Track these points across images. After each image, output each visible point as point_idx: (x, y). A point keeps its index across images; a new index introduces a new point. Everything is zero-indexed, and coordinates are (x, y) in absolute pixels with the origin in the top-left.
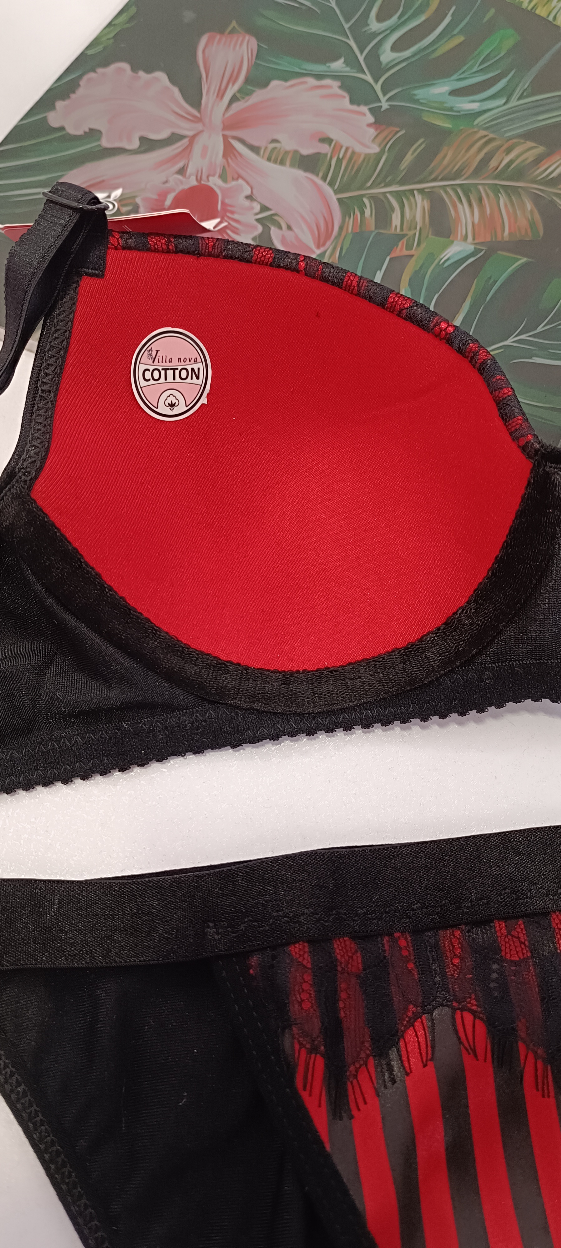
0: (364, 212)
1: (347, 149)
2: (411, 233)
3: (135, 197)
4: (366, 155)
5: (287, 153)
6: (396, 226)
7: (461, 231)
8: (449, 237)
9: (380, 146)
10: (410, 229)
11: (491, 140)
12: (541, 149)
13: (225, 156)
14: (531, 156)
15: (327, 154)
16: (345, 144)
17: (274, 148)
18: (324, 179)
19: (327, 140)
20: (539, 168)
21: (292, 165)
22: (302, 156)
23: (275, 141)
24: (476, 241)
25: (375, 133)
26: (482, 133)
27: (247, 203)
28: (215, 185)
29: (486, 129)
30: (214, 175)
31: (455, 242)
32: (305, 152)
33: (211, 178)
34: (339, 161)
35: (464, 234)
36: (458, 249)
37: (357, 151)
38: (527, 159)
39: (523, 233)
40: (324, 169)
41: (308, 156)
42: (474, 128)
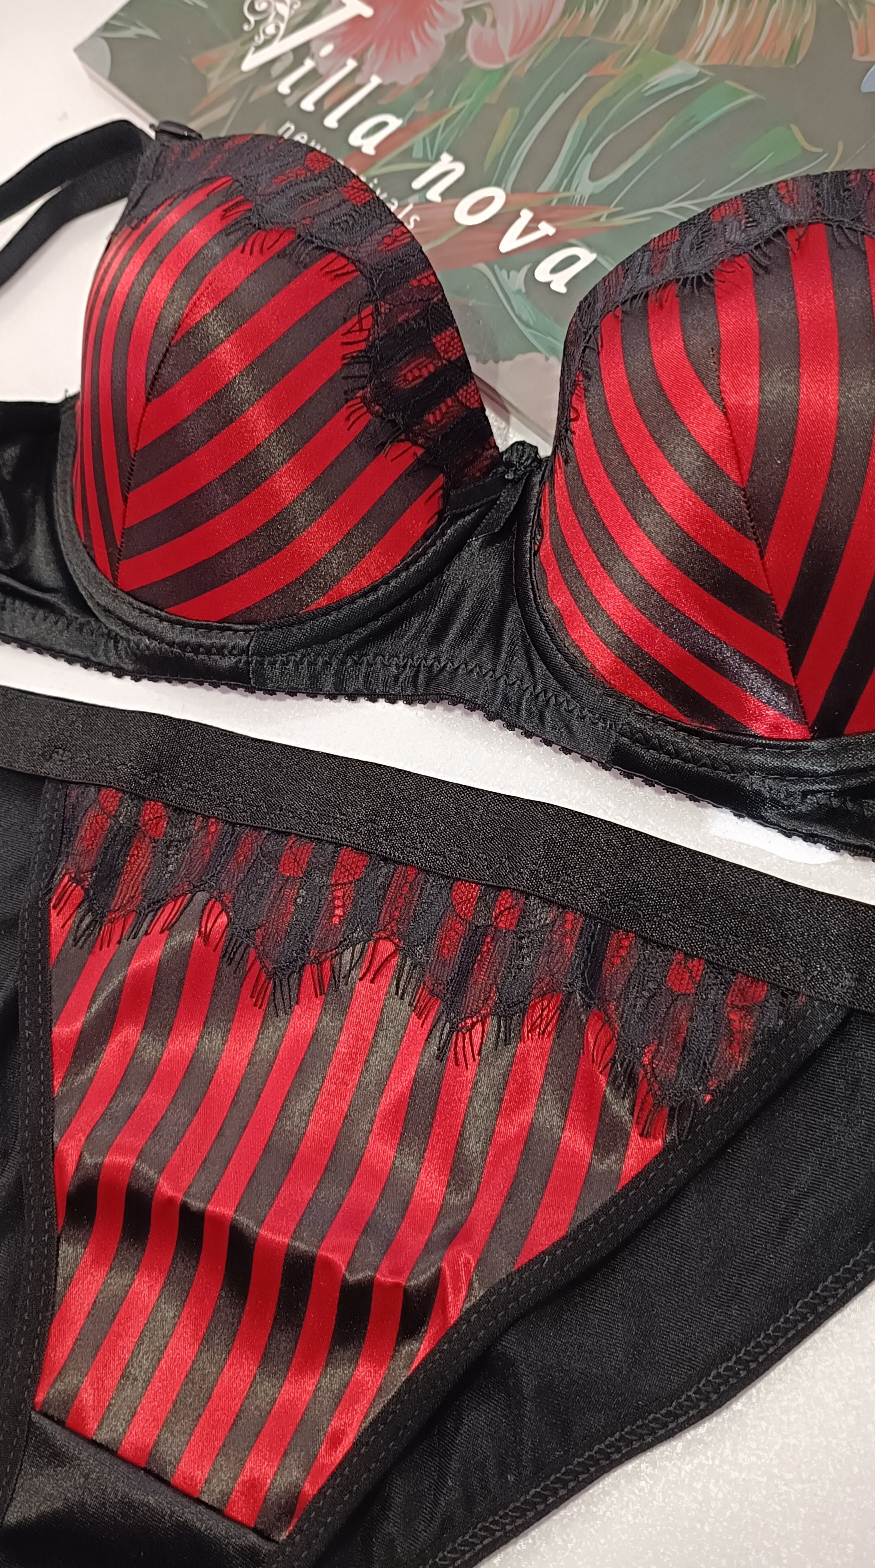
0: (592, 8)
2: (631, 45)
6: (619, 32)
7: (697, 46)
8: (676, 53)
10: (633, 39)
31: (681, 61)
35: (697, 50)
36: (677, 72)
39: (775, 56)
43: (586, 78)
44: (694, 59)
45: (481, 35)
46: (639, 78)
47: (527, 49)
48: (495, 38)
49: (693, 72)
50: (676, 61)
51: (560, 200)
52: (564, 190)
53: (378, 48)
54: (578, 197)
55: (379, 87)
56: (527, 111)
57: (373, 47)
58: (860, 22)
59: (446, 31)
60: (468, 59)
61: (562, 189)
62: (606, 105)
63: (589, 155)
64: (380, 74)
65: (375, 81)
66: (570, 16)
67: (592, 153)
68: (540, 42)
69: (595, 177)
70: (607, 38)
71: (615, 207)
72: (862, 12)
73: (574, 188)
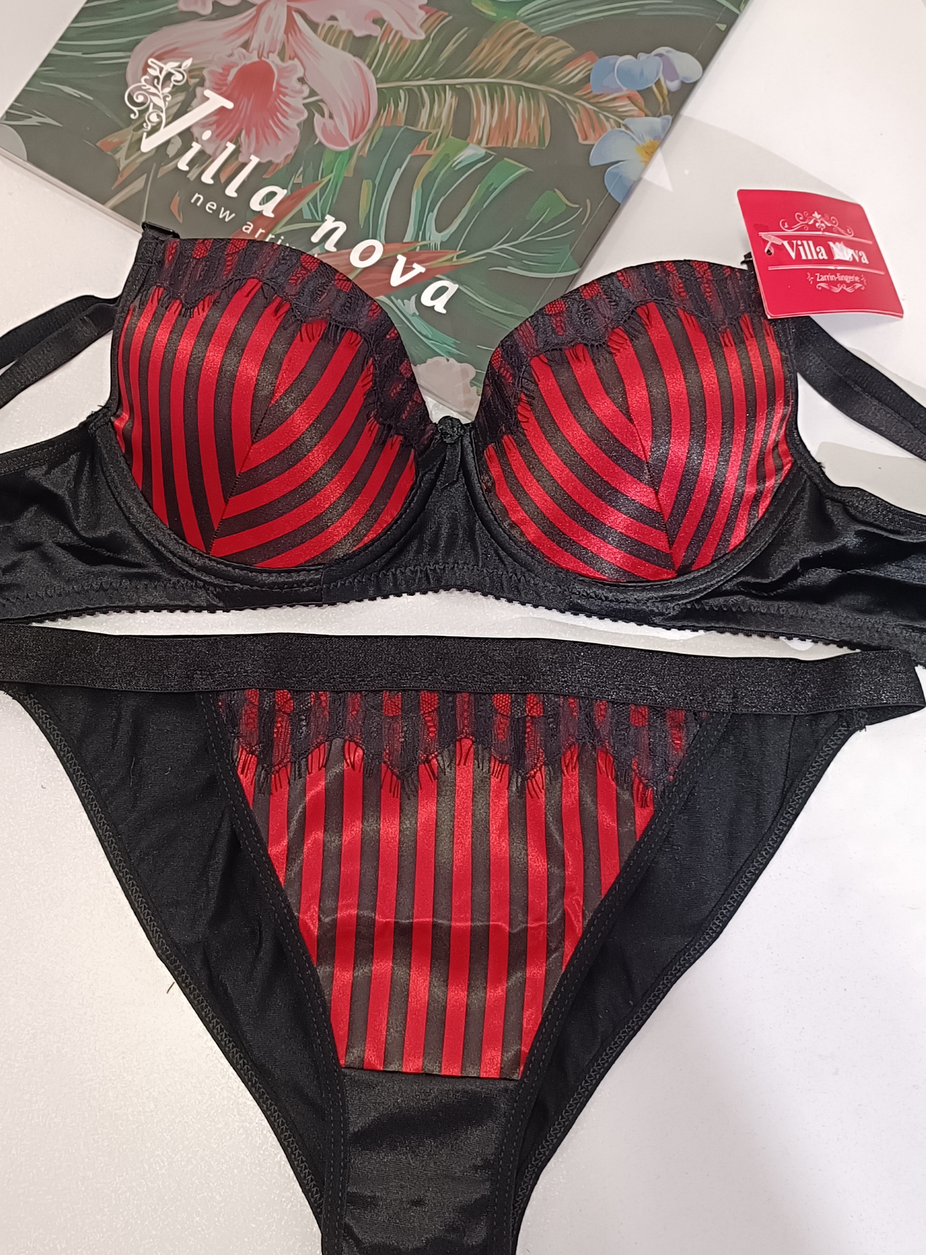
0: (398, 105)
1: (397, 32)
2: (434, 132)
3: (203, 68)
4: (413, 41)
5: (341, 32)
6: (423, 123)
7: (478, 134)
8: (466, 139)
9: (426, 32)
10: (434, 128)
11: (530, 34)
12: (570, 50)
13: (286, 32)
14: (558, 57)
15: (376, 38)
16: (396, 27)
17: (332, 26)
18: (369, 66)
19: (379, 21)
20: (563, 71)
21: (344, 49)
22: (354, 37)
23: (333, 18)
24: (489, 146)
25: (426, 17)
26: (522, 26)
27: (298, 86)
28: (273, 62)
29: (525, 22)
30: (273, 52)
31: (471, 145)
32: (358, 33)
33: (271, 55)
34: (387, 46)
35: (480, 137)
36: (471, 152)
37: (405, 35)
38: (555, 59)
39: (531, 141)
40: (371, 54)
41: (360, 38)
42: (515, 19)
43: (411, 157)
44: (479, 142)
45: (324, 124)
46: (446, 158)
47: (361, 135)
48: (336, 127)
49: (482, 152)
50: (468, 145)
51: (421, 247)
52: (422, 240)
53: (248, 134)
54: (432, 244)
55: (259, 165)
56: (377, 183)
57: (243, 132)
58: (577, 116)
59: (298, 121)
60: (320, 142)
61: (420, 240)
62: (431, 176)
63: (431, 213)
64: (256, 153)
65: (254, 160)
66: (384, 111)
67: (432, 212)
68: (370, 131)
69: (439, 230)
70: (416, 127)
71: (460, 250)
72: (576, 110)
73: (427, 238)
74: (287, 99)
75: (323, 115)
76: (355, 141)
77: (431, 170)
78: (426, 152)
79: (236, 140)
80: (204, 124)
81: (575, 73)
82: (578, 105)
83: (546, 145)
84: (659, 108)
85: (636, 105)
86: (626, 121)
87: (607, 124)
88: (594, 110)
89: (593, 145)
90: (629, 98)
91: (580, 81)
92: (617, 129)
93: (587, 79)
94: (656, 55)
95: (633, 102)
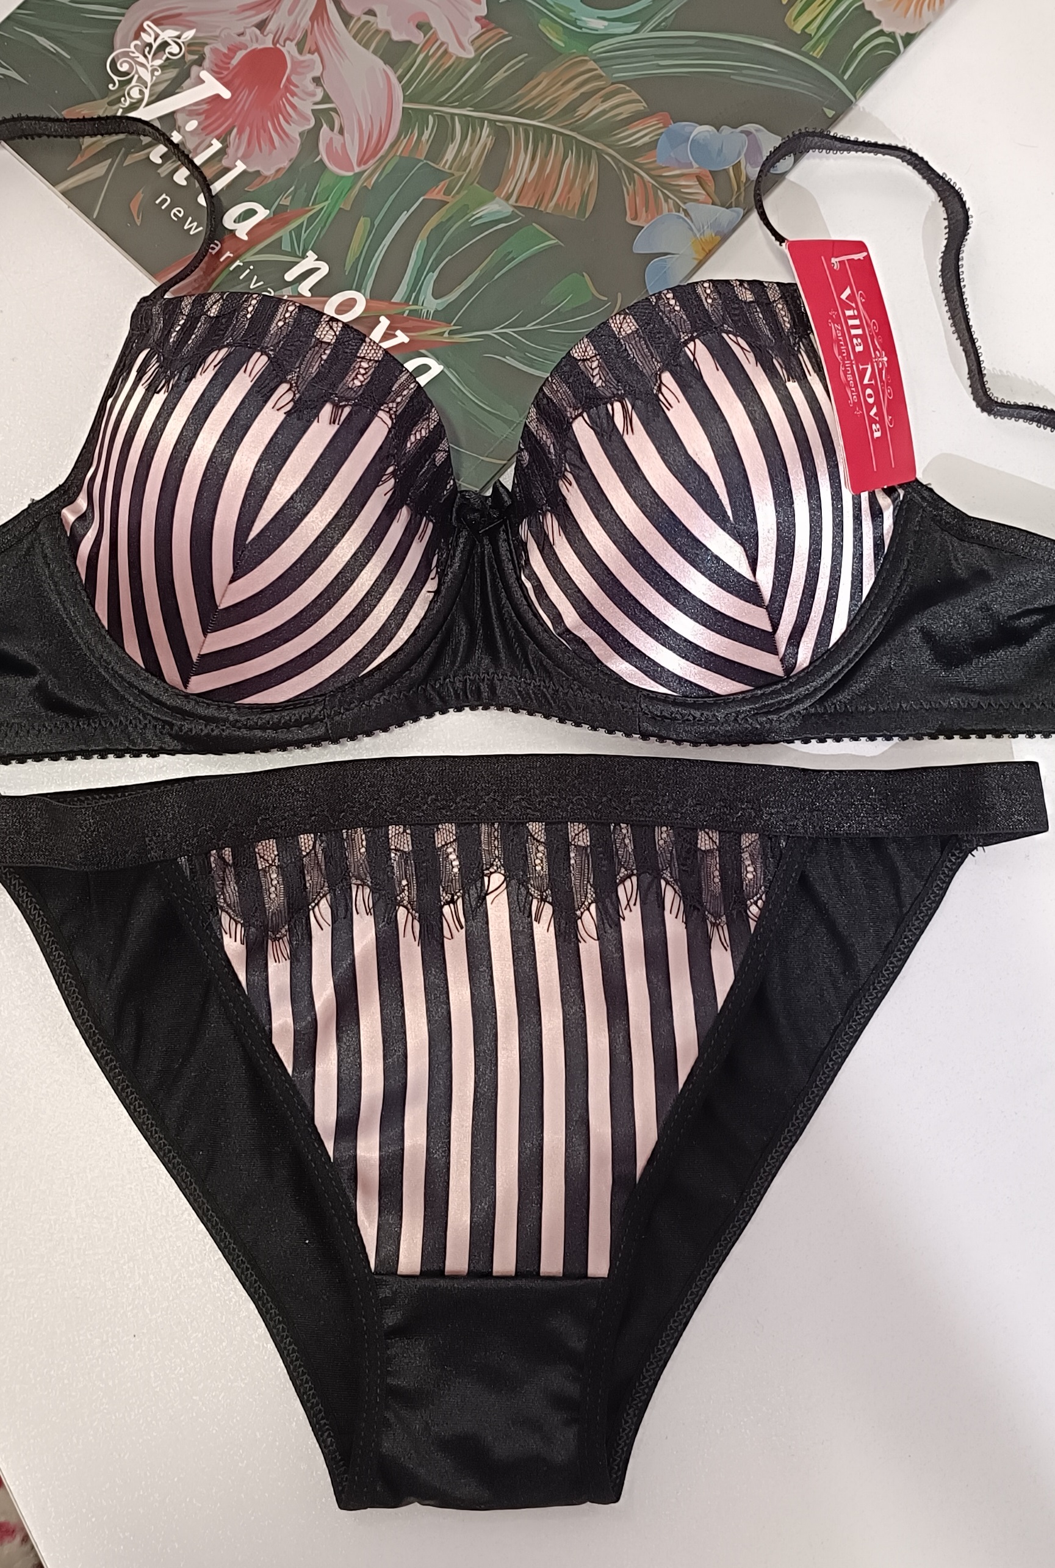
0: (423, 133)
1: (442, 44)
2: (457, 174)
3: (207, 44)
4: (458, 58)
5: (377, 31)
6: (447, 161)
7: (509, 187)
8: (493, 191)
9: (476, 51)
10: (458, 170)
11: (599, 77)
12: (642, 106)
13: (312, 19)
14: (626, 111)
15: (417, 46)
16: (442, 37)
17: (368, 22)
18: (400, 79)
19: (423, 26)
20: (627, 129)
21: (375, 52)
22: (391, 39)
23: (371, 13)
24: (518, 204)
25: (481, 32)
26: (592, 65)
27: (311, 87)
28: (289, 52)
29: (595, 61)
30: (292, 41)
31: (497, 199)
32: (396, 37)
33: (288, 42)
34: (427, 58)
35: (510, 191)
36: (495, 208)
37: (450, 50)
38: (621, 113)
39: (569, 208)
40: (406, 64)
41: (397, 42)
42: (586, 56)
43: (424, 199)
44: (507, 198)
45: (331, 139)
46: (465, 210)
47: (371, 162)
48: (344, 145)
49: (508, 210)
50: (494, 198)
51: (410, 311)
53: (240, 133)
54: (424, 311)
55: (244, 172)
56: (376, 223)
57: (235, 130)
58: (631, 188)
59: (301, 130)
60: (321, 160)
61: (411, 303)
62: (441, 228)
63: (431, 273)
64: (244, 159)
65: (240, 167)
66: (405, 137)
67: (433, 272)
68: (383, 158)
69: (436, 295)
70: (437, 164)
71: (454, 325)
72: (632, 180)
73: (420, 303)
74: (294, 100)
75: (332, 129)
76: (363, 167)
77: (444, 220)
78: (441, 197)
79: (224, 139)
80: (190, 111)
81: (641, 134)
82: (635, 175)
83: (587, 216)
84: (731, 198)
85: (704, 189)
86: (689, 206)
87: (665, 206)
88: (653, 184)
89: (643, 227)
90: (699, 178)
91: (644, 145)
92: (674, 213)
93: (653, 145)
94: (742, 132)
95: (701, 184)
